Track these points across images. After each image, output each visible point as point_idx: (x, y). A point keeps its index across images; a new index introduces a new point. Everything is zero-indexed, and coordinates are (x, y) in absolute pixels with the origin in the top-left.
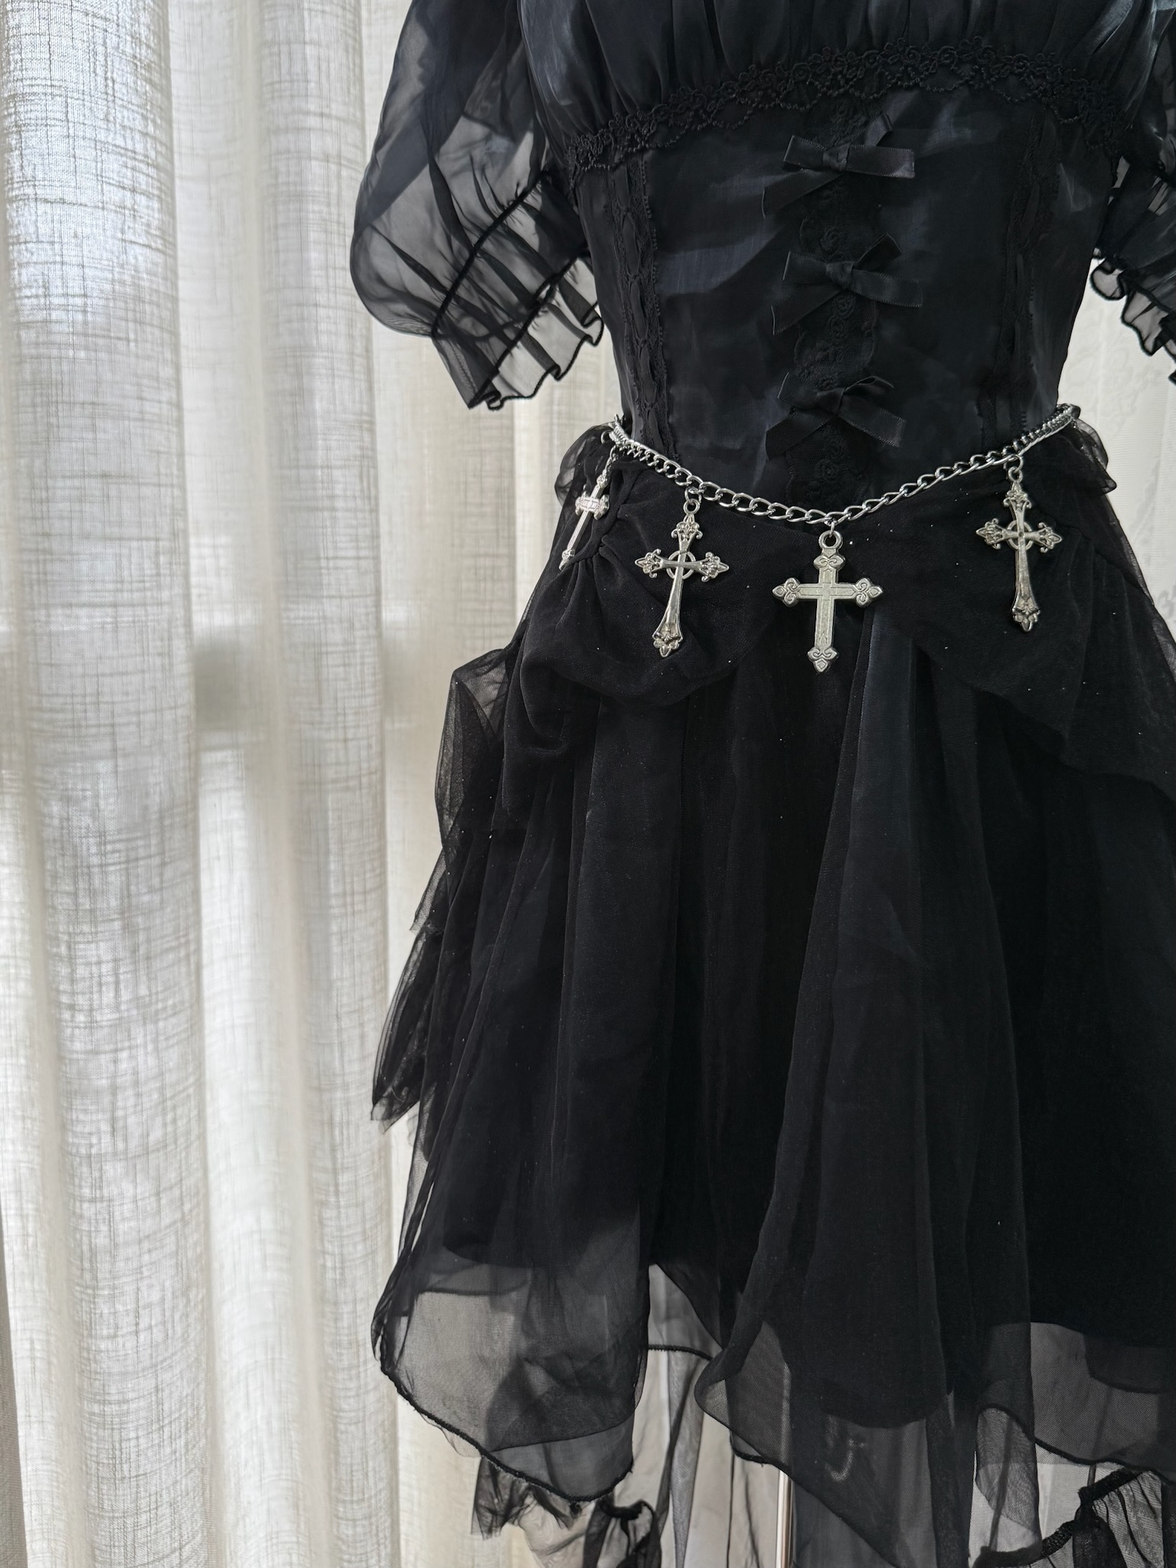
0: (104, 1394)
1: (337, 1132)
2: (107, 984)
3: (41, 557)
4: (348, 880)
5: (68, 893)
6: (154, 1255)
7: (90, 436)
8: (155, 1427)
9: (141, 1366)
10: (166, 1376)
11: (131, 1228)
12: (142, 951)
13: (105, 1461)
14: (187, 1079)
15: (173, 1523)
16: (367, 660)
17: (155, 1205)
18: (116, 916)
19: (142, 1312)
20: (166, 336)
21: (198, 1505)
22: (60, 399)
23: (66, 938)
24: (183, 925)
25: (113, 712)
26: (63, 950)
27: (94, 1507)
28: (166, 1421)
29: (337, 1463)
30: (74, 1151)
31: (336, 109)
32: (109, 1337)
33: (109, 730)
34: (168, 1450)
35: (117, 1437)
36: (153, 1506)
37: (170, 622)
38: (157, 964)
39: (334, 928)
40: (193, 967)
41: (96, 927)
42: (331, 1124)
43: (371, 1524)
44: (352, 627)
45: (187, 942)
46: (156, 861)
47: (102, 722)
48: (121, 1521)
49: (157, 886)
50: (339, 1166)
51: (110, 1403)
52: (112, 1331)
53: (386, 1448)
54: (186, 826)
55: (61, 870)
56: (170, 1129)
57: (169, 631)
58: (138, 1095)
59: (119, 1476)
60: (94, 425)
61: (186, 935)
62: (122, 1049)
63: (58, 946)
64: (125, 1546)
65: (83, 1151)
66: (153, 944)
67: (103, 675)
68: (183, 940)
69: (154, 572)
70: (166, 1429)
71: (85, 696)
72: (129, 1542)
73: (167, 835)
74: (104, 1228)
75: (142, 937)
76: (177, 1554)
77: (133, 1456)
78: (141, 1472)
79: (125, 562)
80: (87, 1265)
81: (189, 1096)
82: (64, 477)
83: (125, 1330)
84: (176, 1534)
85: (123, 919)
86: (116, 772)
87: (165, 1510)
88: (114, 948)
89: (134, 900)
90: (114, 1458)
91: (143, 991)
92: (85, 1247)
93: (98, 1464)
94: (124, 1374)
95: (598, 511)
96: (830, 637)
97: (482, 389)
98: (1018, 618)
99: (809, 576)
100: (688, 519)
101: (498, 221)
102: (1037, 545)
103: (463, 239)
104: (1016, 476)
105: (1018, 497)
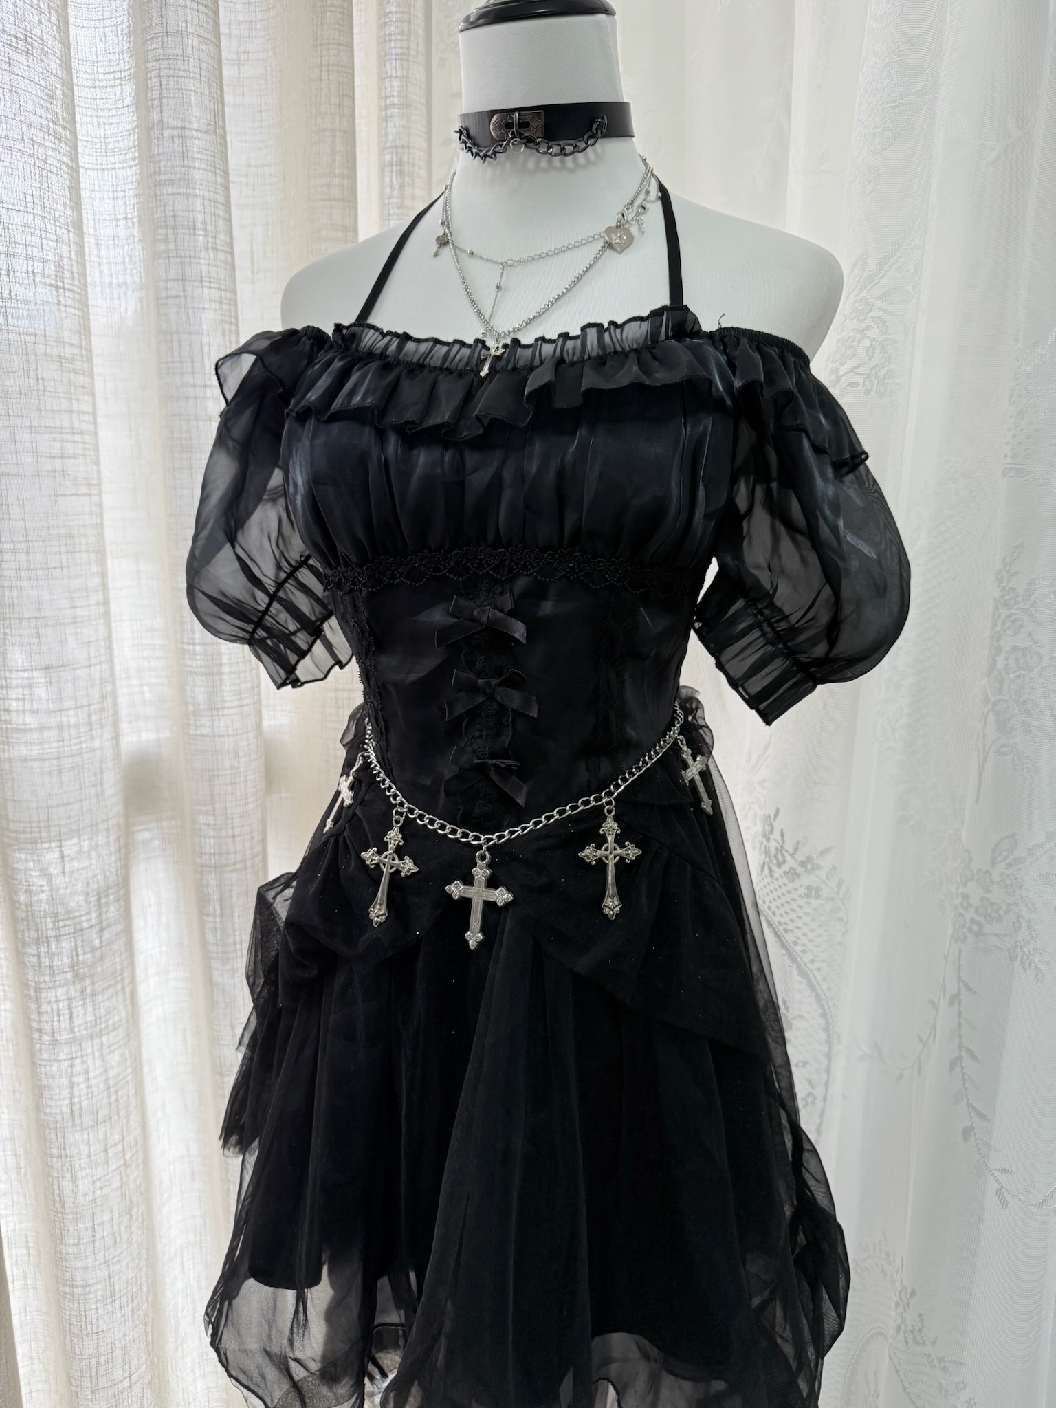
0: (73, 1280)
2: (64, 1015)
5: (34, 955)
6: (104, 1190)
7: (36, 641)
8: (109, 1301)
9: (97, 1263)
10: (117, 1268)
11: (87, 1174)
12: (88, 990)
13: (75, 1323)
14: (126, 1070)
15: (124, 1361)
17: (104, 1158)
18: (68, 970)
19: (97, 1228)
20: (93, 556)
21: (142, 1347)
22: (12, 616)
23: (33, 984)
25: (60, 832)
26: (32, 992)
27: (68, 1352)
28: (117, 1297)
30: (45, 1125)
32: (74, 1245)
33: (57, 844)
34: (119, 1315)
35: (82, 1308)
36: (109, 1351)
37: (101, 761)
38: (100, 998)
41: (54, 977)
44: (237, 756)
45: (123, 980)
46: (95, 930)
47: (53, 839)
48: (87, 1361)
49: (98, 946)
51: (77, 1286)
52: (76, 1241)
54: (118, 900)
55: (28, 939)
57: (101, 768)
58: (89, 1087)
59: (84, 1333)
60: (38, 633)
61: (122, 974)
62: (76, 1058)
63: (29, 990)
64: (91, 1376)
65: (52, 1125)
66: (96, 985)
67: (52, 807)
68: (119, 978)
69: (88, 728)
70: (117, 1302)
71: (39, 822)
72: (94, 1374)
73: (104, 910)
74: (68, 1175)
75: (88, 982)
76: (128, 1380)
77: (94, 1321)
78: (100, 1330)
79: (65, 727)
80: (57, 1198)
82: (17, 671)
83: (85, 1241)
84: (127, 1367)
85: (74, 971)
86: (64, 873)
87: (118, 1353)
88: (68, 992)
89: (81, 958)
90: (81, 1321)
91: (90, 1017)
92: (56, 1187)
93: (70, 1325)
94: (86, 1268)
95: (347, 802)
97: (288, 678)
99: (468, 881)
100: (396, 829)
101: (289, 575)
103: (265, 591)
104: (610, 812)
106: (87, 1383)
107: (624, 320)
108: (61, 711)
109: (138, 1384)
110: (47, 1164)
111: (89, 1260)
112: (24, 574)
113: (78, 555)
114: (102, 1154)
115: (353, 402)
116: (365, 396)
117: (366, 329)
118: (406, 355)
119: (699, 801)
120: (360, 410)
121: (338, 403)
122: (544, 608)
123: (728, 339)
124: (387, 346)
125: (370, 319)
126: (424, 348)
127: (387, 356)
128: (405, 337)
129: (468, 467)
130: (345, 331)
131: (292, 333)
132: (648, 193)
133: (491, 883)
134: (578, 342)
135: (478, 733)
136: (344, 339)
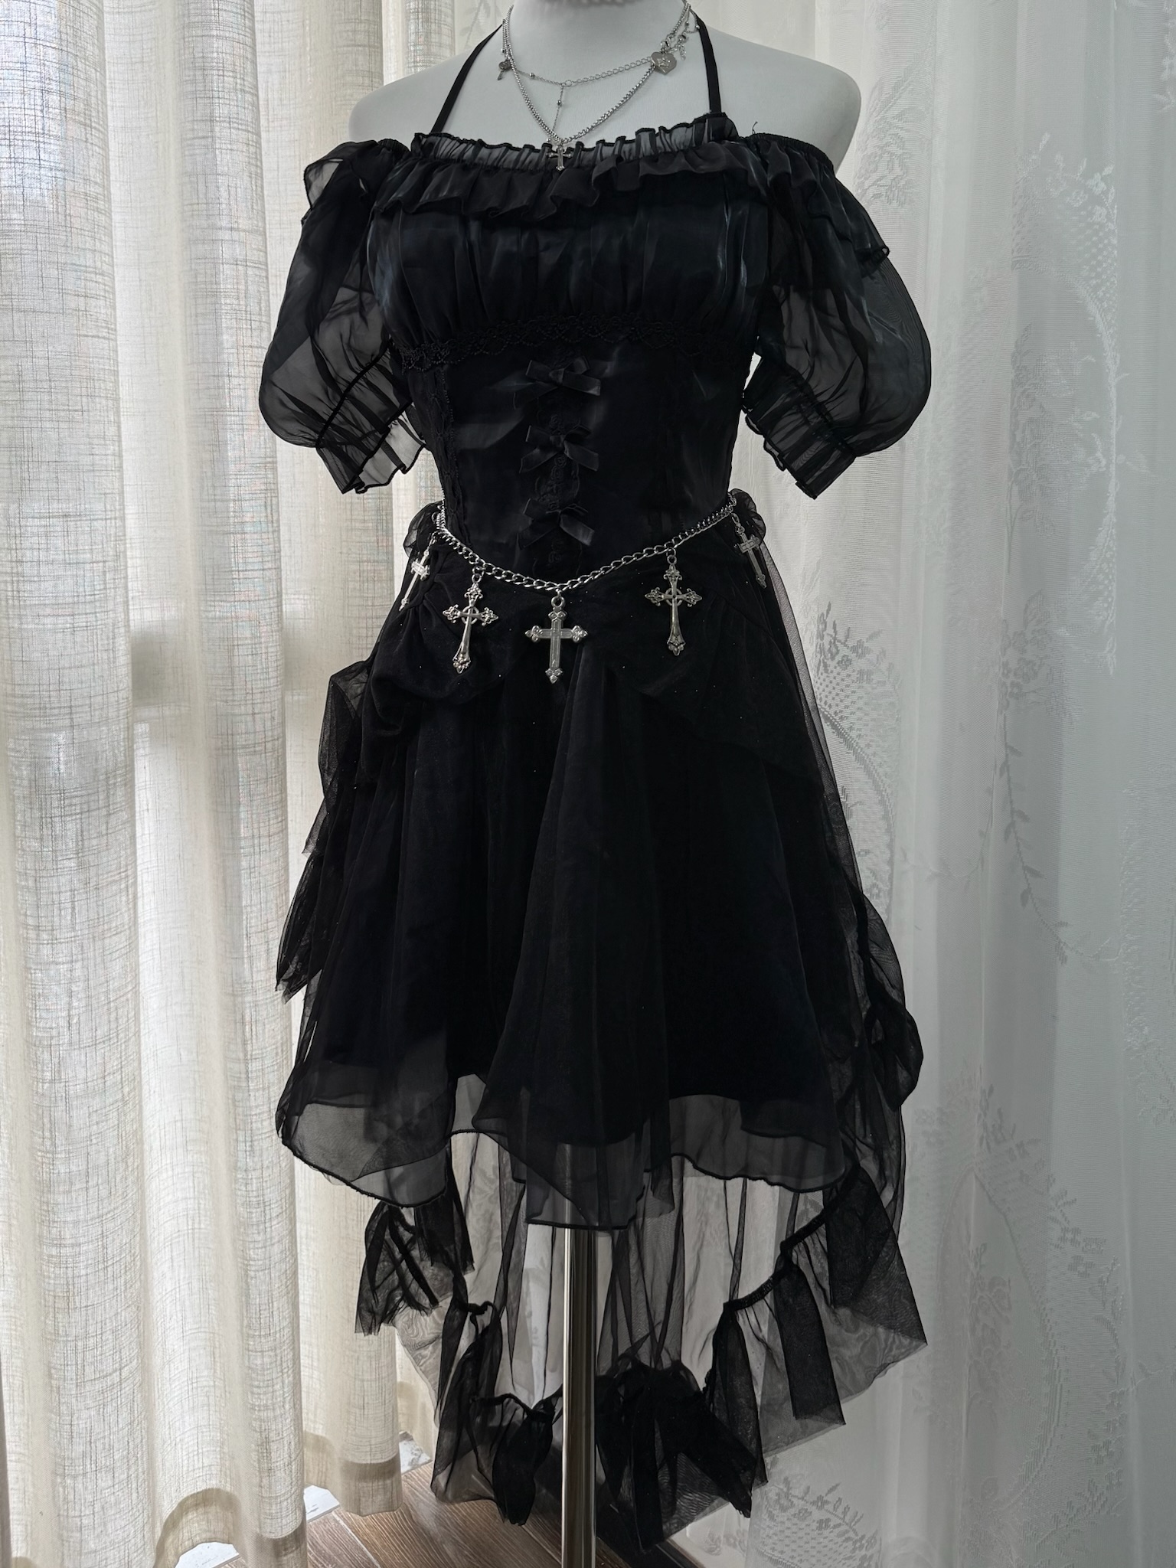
0: (61, 1238)
1: (247, 1028)
2: (65, 908)
3: (15, 579)
4: (256, 826)
5: (35, 838)
6: (100, 1125)
7: (54, 486)
8: (101, 1266)
9: (89, 1216)
10: (111, 1225)
11: (82, 1104)
12: (92, 883)
13: (61, 1295)
14: (126, 985)
15: (115, 1348)
16: (270, 650)
17: (101, 1086)
18: (72, 856)
19: (91, 1172)
20: (110, 403)
21: (135, 1336)
22: (30, 459)
23: (33, 873)
24: (123, 863)
25: (71, 697)
26: (31, 883)
27: (51, 1335)
28: (110, 1263)
29: (248, 1304)
30: (37, 1042)
31: (244, 223)
32: (64, 1193)
33: (67, 710)
34: (111, 1287)
35: (70, 1274)
36: (99, 1332)
37: (114, 625)
38: (104, 893)
39: (244, 864)
40: (130, 897)
41: (57, 864)
42: (243, 1023)
43: (276, 1355)
44: (259, 624)
45: (127, 876)
46: (104, 812)
47: (63, 705)
48: (73, 1344)
49: (104, 832)
50: (249, 1057)
51: (65, 1246)
52: (67, 1188)
53: (288, 1293)
54: (125, 785)
55: (29, 820)
56: (113, 1025)
57: (113, 632)
58: (89, 998)
59: (71, 1306)
60: (57, 477)
61: (126, 871)
62: (77, 961)
63: (27, 880)
64: (77, 1364)
65: (45, 1042)
66: (101, 877)
67: (64, 668)
68: (123, 875)
69: (102, 587)
70: (110, 1269)
71: (49, 685)
72: (80, 1362)
73: (112, 792)
74: (61, 1104)
75: (92, 873)
76: (118, 1373)
77: (83, 1290)
78: (90, 1304)
80: (47, 1134)
81: (127, 1000)
82: (33, 517)
83: (77, 1187)
84: (117, 1357)
85: (78, 858)
86: (72, 743)
87: (108, 1336)
88: (71, 881)
89: (86, 843)
91: (93, 915)
92: (46, 1120)
93: (55, 1297)
94: (76, 1223)
95: (424, 575)
96: (558, 662)
97: (352, 481)
98: (671, 647)
99: (546, 624)
100: (475, 586)
101: (360, 376)
102: (685, 603)
103: (336, 389)
104: (672, 560)
105: (673, 573)
106: (71, 1373)
107: (672, 126)
108: (77, 563)
109: (129, 1382)
110: (37, 1093)
111: (82, 1212)
112: (46, 415)
113: (97, 400)
114: (100, 1081)
115: (440, 195)
116: (451, 190)
117: (444, 139)
118: (481, 159)
119: (754, 574)
120: (447, 200)
121: (425, 197)
122: (609, 368)
123: (761, 142)
124: (463, 153)
125: (445, 131)
126: (496, 153)
127: (463, 161)
128: (480, 144)
129: (542, 246)
130: (424, 140)
131: (371, 144)
132: (687, 25)
133: (567, 624)
134: (634, 145)
135: (549, 489)
136: (422, 147)
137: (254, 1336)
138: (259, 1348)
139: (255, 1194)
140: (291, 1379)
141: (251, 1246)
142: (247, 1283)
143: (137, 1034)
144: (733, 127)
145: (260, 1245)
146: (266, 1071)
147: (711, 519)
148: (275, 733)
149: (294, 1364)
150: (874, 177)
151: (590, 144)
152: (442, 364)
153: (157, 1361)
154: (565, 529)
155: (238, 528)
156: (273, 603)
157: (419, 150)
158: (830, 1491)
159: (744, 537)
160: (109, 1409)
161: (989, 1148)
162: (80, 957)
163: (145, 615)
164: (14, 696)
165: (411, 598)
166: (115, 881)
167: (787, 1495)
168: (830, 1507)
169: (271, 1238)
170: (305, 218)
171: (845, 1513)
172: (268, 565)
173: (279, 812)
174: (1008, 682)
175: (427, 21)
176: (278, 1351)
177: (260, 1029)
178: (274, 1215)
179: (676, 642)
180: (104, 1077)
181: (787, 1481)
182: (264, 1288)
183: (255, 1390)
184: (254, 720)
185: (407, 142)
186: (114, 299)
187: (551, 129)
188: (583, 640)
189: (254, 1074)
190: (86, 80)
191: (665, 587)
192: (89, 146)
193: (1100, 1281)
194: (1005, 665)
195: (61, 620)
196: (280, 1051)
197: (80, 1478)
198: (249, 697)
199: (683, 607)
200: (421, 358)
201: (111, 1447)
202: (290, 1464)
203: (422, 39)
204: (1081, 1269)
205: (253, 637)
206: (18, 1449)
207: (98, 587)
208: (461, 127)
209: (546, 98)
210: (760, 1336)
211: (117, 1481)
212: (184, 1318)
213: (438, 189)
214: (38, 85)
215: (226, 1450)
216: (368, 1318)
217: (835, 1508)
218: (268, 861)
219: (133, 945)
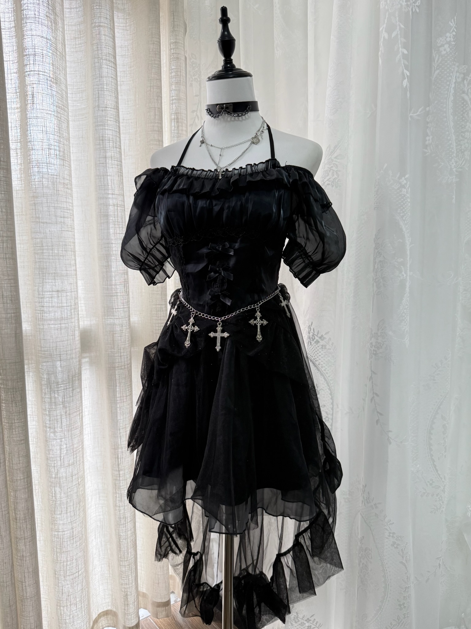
0: (58, 529)
1: (119, 460)
2: (59, 421)
3: (41, 312)
4: (122, 393)
5: (49, 398)
6: (71, 492)
7: (54, 281)
8: (72, 538)
9: (68, 522)
10: (75, 525)
11: (65, 485)
12: (68, 412)
13: (58, 547)
14: (79, 446)
15: (76, 565)
16: (126, 335)
18: (61, 404)
19: (68, 508)
20: (73, 253)
21: (83, 561)
22: (46, 272)
23: (48, 409)
24: (78, 406)
25: (60, 351)
26: (47, 413)
27: (55, 560)
28: (75, 537)
29: (120, 550)
30: (50, 465)
31: (117, 192)
32: (59, 514)
33: (59, 356)
34: (75, 545)
35: (62, 541)
36: (71, 560)
37: (74, 327)
38: (72, 416)
39: (118, 406)
40: (81, 417)
41: (56, 407)
42: (118, 458)
43: (129, 567)
44: (122, 326)
45: (79, 410)
46: (71, 389)
47: (57, 354)
48: (63, 564)
49: (72, 396)
50: (120, 469)
51: (60, 532)
53: (133, 547)
54: (79, 380)
55: (47, 392)
56: (75, 459)
57: (74, 329)
58: (67, 450)
59: (62, 551)
60: (55, 278)
61: (79, 408)
62: (63, 438)
63: (46, 412)
64: (64, 570)
65: (53, 465)
66: (71, 411)
67: (58, 342)
68: (78, 410)
69: (70, 314)
70: (75, 539)
71: (53, 347)
72: (65, 569)
73: (74, 382)
74: (58, 485)
75: (68, 409)
76: (78, 573)
77: (66, 546)
78: (68, 550)
79: (63, 313)
80: (54, 495)
81: (80, 451)
82: (47, 292)
83: (64, 513)
84: (77, 568)
85: (63, 404)
86: (61, 366)
87: (74, 561)
88: (61, 412)
89: (66, 399)
90: (61, 547)
91: (68, 423)
92: (53, 490)
93: (57, 548)
94: (64, 524)
95: (175, 314)
96: (220, 344)
97: (152, 281)
98: (258, 339)
99: (216, 331)
100: (192, 318)
101: (154, 246)
102: (262, 324)
103: (146, 251)
104: (258, 310)
105: (258, 314)
107: (258, 163)
108: (62, 307)
109: (81, 576)
110: (50, 481)
111: (65, 521)
112: (51, 257)
113: (68, 252)
114: (71, 478)
115: (180, 187)
116: (183, 186)
117: (181, 167)
118: (194, 174)
119: (286, 313)
120: (182, 189)
121: (175, 188)
122: (237, 246)
123: (288, 168)
124: (188, 172)
125: (182, 165)
126: (199, 172)
127: (188, 175)
128: (194, 169)
129: (214, 205)
130: (175, 168)
131: (157, 169)
132: (264, 127)
133: (223, 331)
134: (245, 170)
135: (216, 286)
136: (174, 170)
137: (122, 561)
138: (124, 565)
139: (122, 514)
140: (134, 575)
141: (121, 531)
142: (120, 544)
143: (83, 462)
144: (279, 163)
145: (124, 531)
146: (126, 474)
147: (271, 295)
148: (128, 362)
149: (136, 570)
150: (328, 178)
151: (230, 169)
152: (181, 244)
153: (91, 568)
154: (222, 299)
155: (115, 294)
156: (127, 319)
157: (173, 171)
158: (311, 617)
159: (283, 301)
160: (75, 585)
161: (365, 505)
162: (64, 437)
163: (85, 322)
164: (41, 351)
165: (171, 321)
166: (75, 412)
167: (297, 617)
168: (311, 622)
169: (128, 529)
170: (135, 194)
171: (316, 624)
172: (125, 306)
173: (129, 389)
174: (372, 349)
175: (178, 122)
176: (130, 566)
177: (124, 460)
178: (129, 521)
179: (259, 337)
180: (72, 476)
181: (297, 613)
182: (126, 545)
183: (123, 578)
184: (121, 358)
185: (169, 168)
186: (74, 218)
187: (217, 164)
188: (228, 337)
189: (122, 475)
190: (63, 145)
191: (256, 319)
192: (65, 167)
193: (402, 550)
194: (371, 343)
195: (56, 326)
196: (130, 467)
197: (65, 607)
198: (119, 350)
199: (262, 326)
200: (174, 242)
201: (76, 597)
202: (134, 602)
203: (176, 129)
204: (395, 546)
205: (121, 331)
206: (45, 597)
207: (69, 315)
208: (187, 163)
209: (216, 153)
210: (288, 565)
211: (77, 608)
212: (99, 554)
213: (179, 185)
214: (47, 147)
215: (113, 597)
216: (159, 557)
217: (313, 622)
218: (126, 405)
219: (81, 433)
